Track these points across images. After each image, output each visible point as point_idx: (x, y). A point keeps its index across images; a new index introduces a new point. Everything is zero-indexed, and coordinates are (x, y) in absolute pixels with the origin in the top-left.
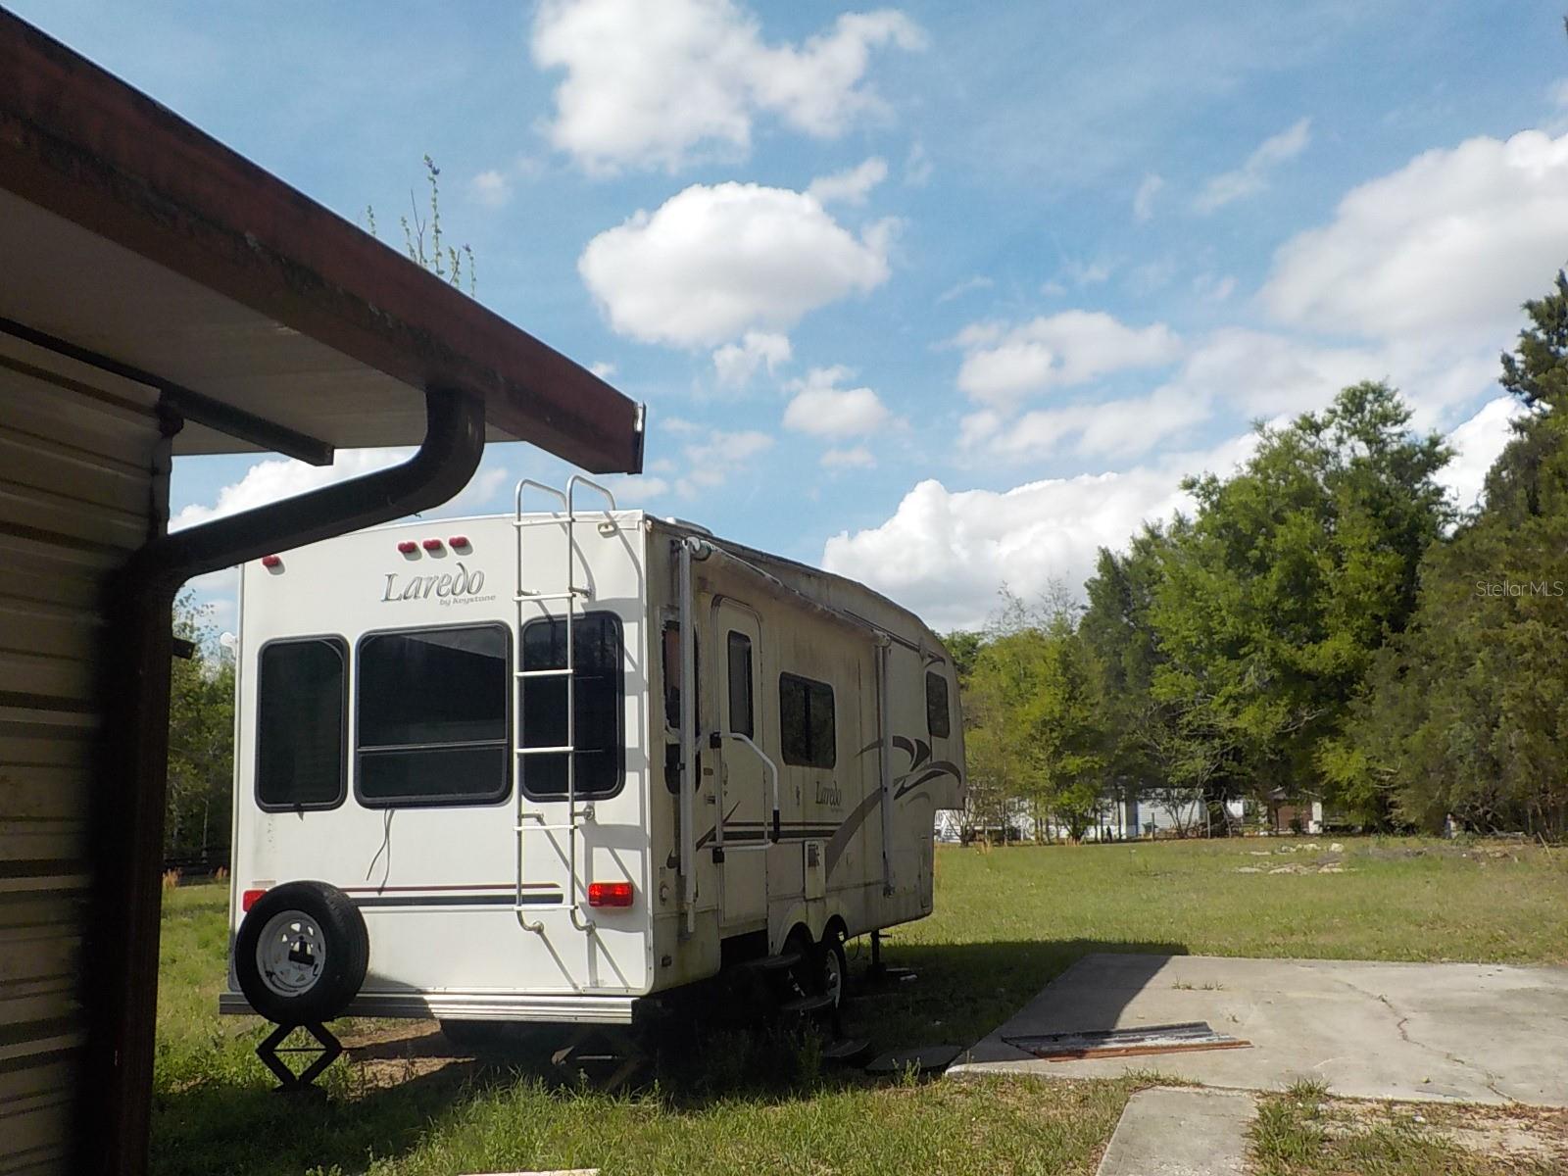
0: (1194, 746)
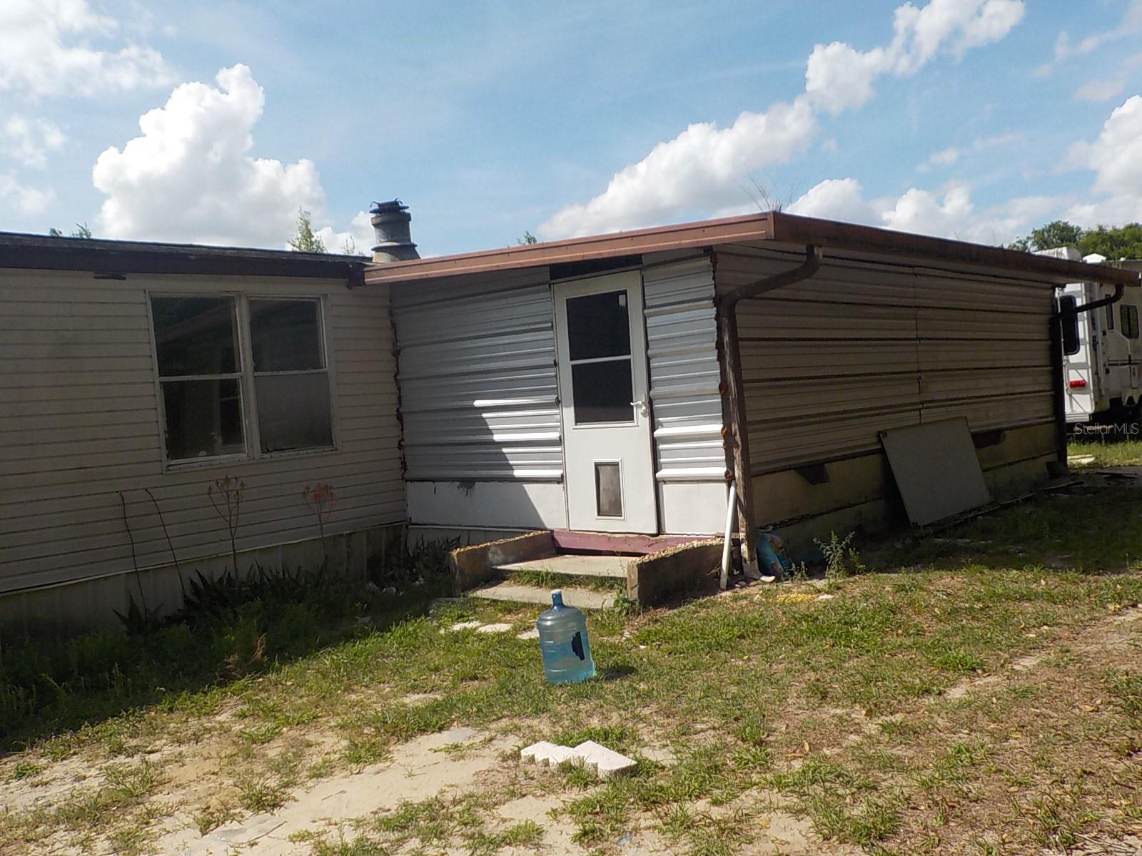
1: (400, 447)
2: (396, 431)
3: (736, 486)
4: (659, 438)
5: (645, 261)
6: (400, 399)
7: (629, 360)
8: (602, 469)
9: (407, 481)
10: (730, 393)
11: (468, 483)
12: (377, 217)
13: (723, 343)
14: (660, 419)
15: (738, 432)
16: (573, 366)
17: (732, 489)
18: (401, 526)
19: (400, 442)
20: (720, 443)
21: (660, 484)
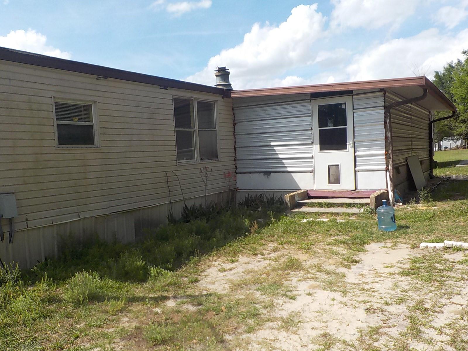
0: (461, 125)
1: (235, 160)
2: (233, 154)
3: (389, 172)
4: (357, 156)
5: (354, 93)
6: (235, 142)
7: (346, 128)
8: (331, 168)
9: (237, 173)
10: (389, 140)
11: (268, 173)
12: (217, 73)
13: (387, 122)
14: (358, 149)
15: (391, 153)
16: (320, 130)
17: (388, 173)
18: (235, 190)
19: (235, 158)
20: (384, 157)
21: (356, 172)
